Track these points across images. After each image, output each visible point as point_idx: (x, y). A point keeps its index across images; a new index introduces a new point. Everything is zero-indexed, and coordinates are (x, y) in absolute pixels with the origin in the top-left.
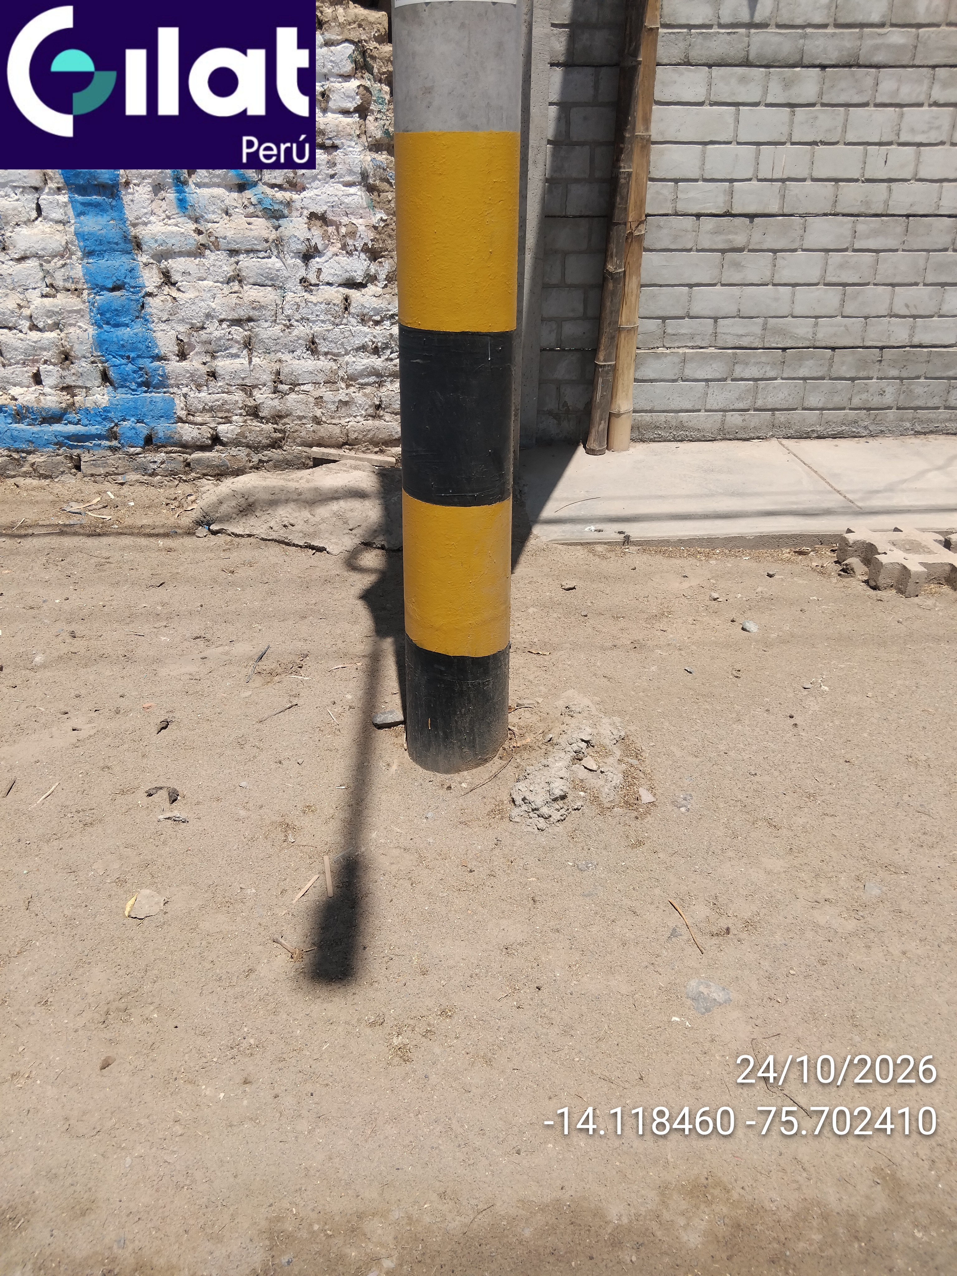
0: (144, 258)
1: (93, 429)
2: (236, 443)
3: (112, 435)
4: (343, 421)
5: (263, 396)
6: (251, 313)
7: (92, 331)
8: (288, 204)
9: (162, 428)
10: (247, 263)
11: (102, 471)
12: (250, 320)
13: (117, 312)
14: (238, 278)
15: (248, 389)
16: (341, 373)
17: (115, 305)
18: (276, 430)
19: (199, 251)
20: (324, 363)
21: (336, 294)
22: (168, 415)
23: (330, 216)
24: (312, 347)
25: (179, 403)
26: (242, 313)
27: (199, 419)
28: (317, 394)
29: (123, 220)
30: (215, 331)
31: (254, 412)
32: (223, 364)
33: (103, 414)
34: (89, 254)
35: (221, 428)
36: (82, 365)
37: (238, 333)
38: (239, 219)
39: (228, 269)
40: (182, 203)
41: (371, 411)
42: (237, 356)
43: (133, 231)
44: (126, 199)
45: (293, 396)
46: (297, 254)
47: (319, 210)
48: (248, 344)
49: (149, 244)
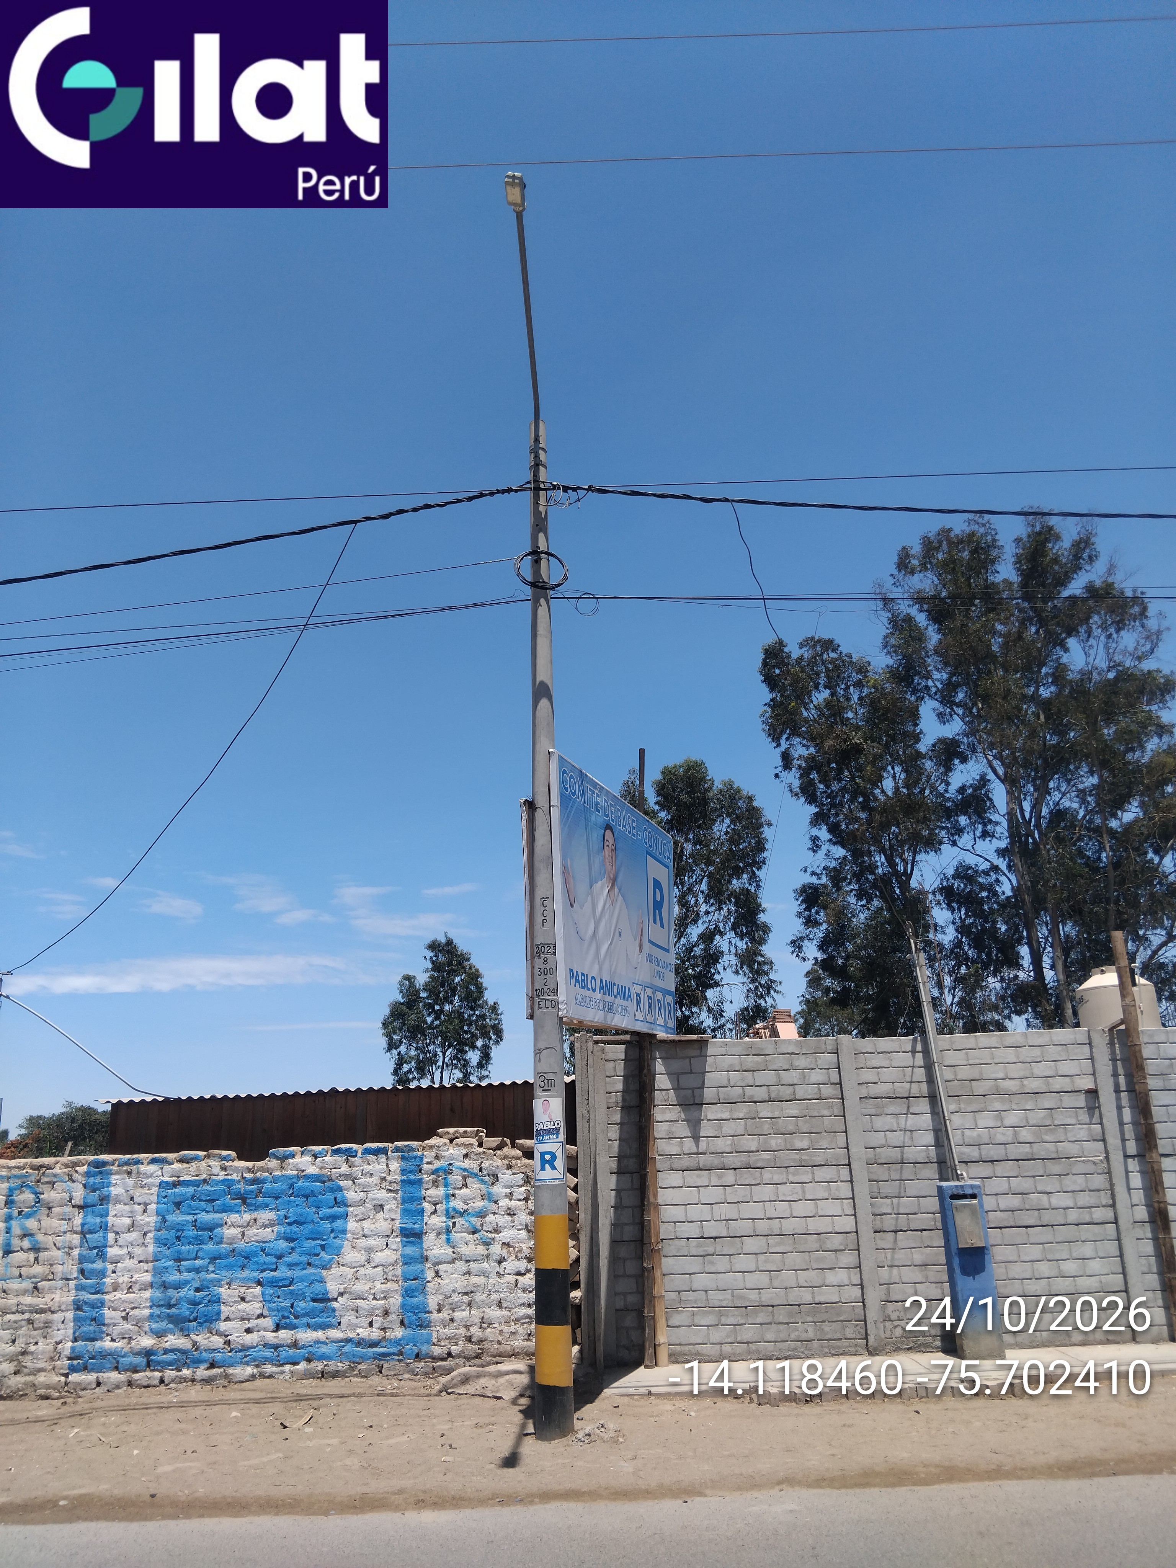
0: (428, 1265)
1: (392, 1350)
2: (459, 1356)
3: (401, 1353)
4: (512, 1343)
5: (474, 1330)
6: (473, 1289)
7: (400, 1300)
8: (493, 1239)
9: (425, 1349)
10: (473, 1266)
11: (392, 1373)
12: (472, 1292)
13: (413, 1291)
14: (468, 1273)
15: (467, 1327)
16: (512, 1318)
17: (413, 1287)
18: (479, 1349)
19: (453, 1261)
20: (505, 1313)
21: (512, 1279)
22: (429, 1342)
23: (511, 1244)
24: (500, 1305)
25: (434, 1335)
26: (469, 1289)
27: (443, 1344)
28: (500, 1329)
29: (422, 1248)
30: (456, 1298)
31: (469, 1339)
32: (457, 1315)
33: (398, 1342)
34: (405, 1264)
35: (452, 1348)
36: (393, 1317)
37: (466, 1299)
38: (472, 1246)
39: (465, 1269)
40: (448, 1240)
41: (526, 1337)
42: (464, 1310)
43: (425, 1253)
44: (425, 1239)
45: (489, 1330)
46: (496, 1261)
47: (506, 1241)
48: (470, 1304)
49: (432, 1259)
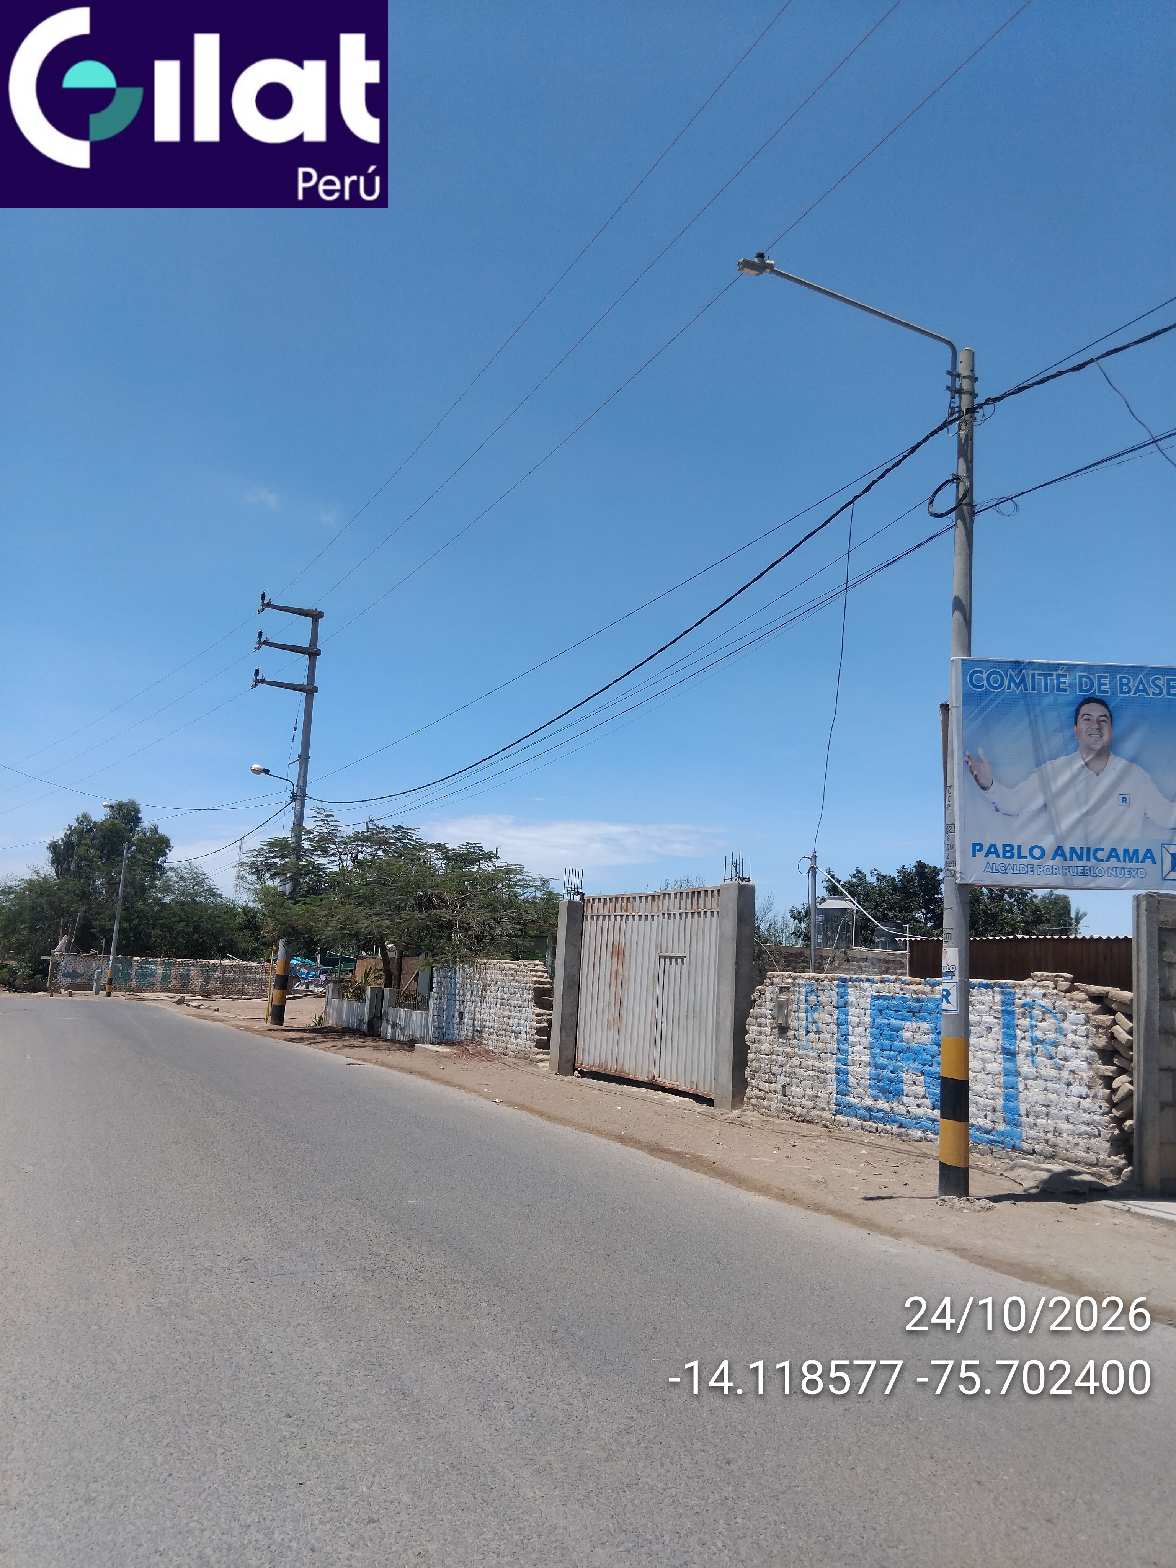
0: (1020, 1079)
1: (998, 1139)
2: (1040, 1154)
3: (1003, 1143)
4: (1076, 1152)
5: (1050, 1136)
6: (1049, 1103)
7: (1003, 1102)
8: (1063, 1066)
9: (1018, 1143)
10: (1050, 1084)
11: (998, 1156)
12: (1048, 1106)
13: (1011, 1097)
14: (1046, 1090)
15: (1046, 1133)
16: (1076, 1132)
17: (1010, 1094)
18: (1053, 1151)
19: (1036, 1079)
20: (1071, 1126)
21: (1076, 1100)
22: (1020, 1138)
23: (1076, 1071)
24: (1067, 1119)
25: (1024, 1134)
26: (1046, 1103)
27: (1029, 1142)
28: (1068, 1139)
29: (1016, 1065)
30: (1038, 1108)
31: (1047, 1142)
32: (1040, 1122)
33: (1001, 1134)
34: (1005, 1075)
35: (1036, 1146)
36: (998, 1114)
37: (1045, 1110)
38: (1049, 1069)
39: (1044, 1086)
40: (1033, 1061)
41: (1085, 1149)
42: (1043, 1119)
43: (1019, 1069)
44: (1018, 1058)
45: (1059, 1138)
46: (1065, 1084)
47: (1073, 1069)
48: (1047, 1115)
49: (1022, 1074)
